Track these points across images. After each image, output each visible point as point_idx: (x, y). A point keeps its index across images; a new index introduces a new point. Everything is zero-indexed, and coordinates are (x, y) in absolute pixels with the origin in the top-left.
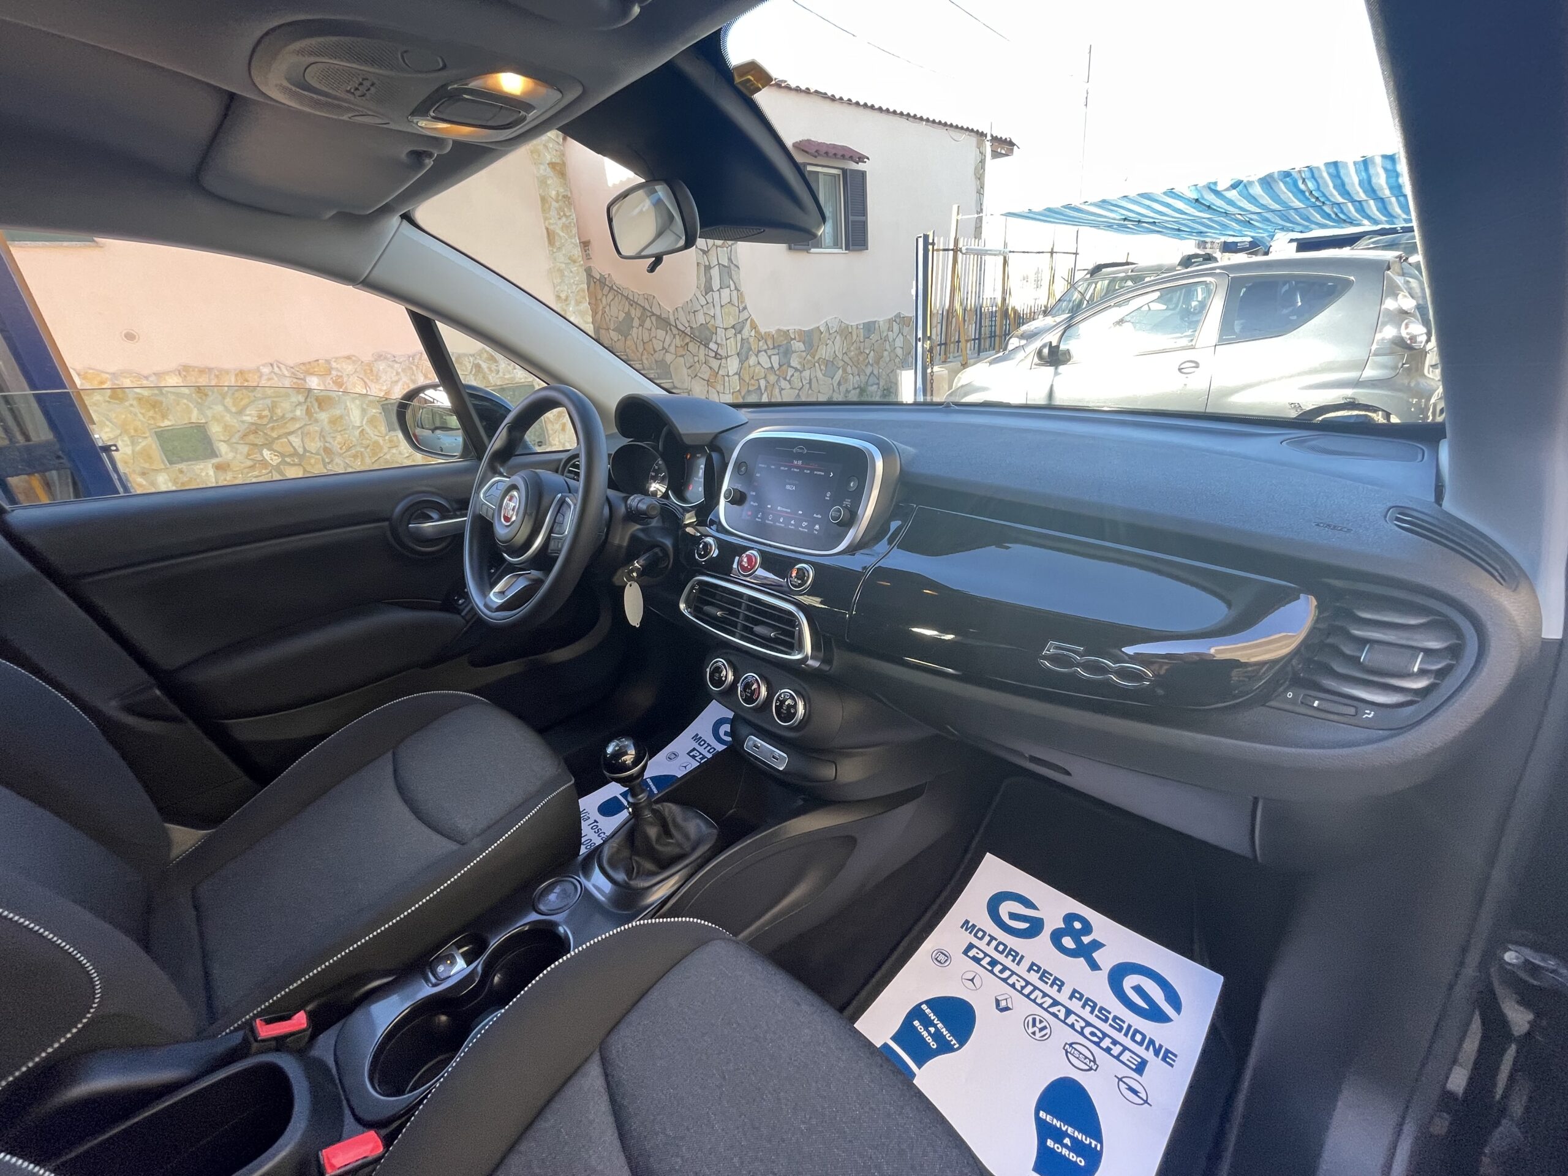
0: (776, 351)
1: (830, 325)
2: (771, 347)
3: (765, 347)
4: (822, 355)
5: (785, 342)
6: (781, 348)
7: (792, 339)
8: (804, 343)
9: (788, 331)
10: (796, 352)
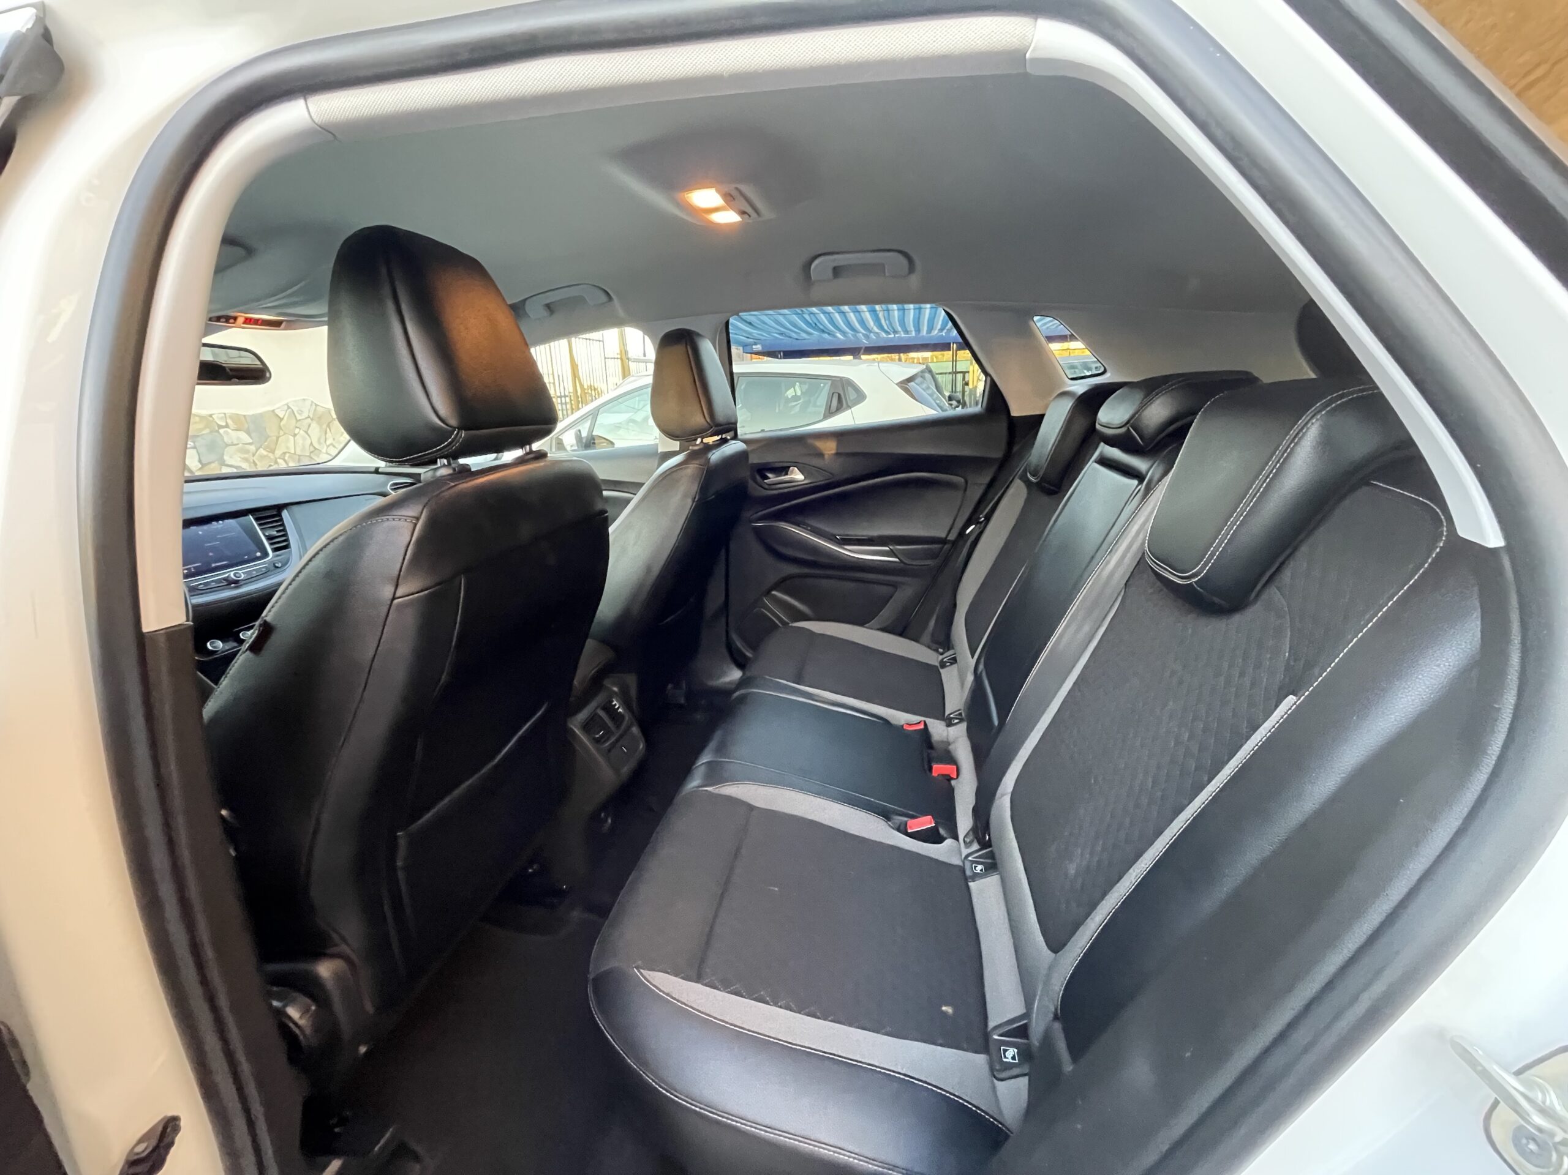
1: (295, 409)
4: (288, 448)
7: (223, 427)
8: (248, 433)
10: (232, 444)
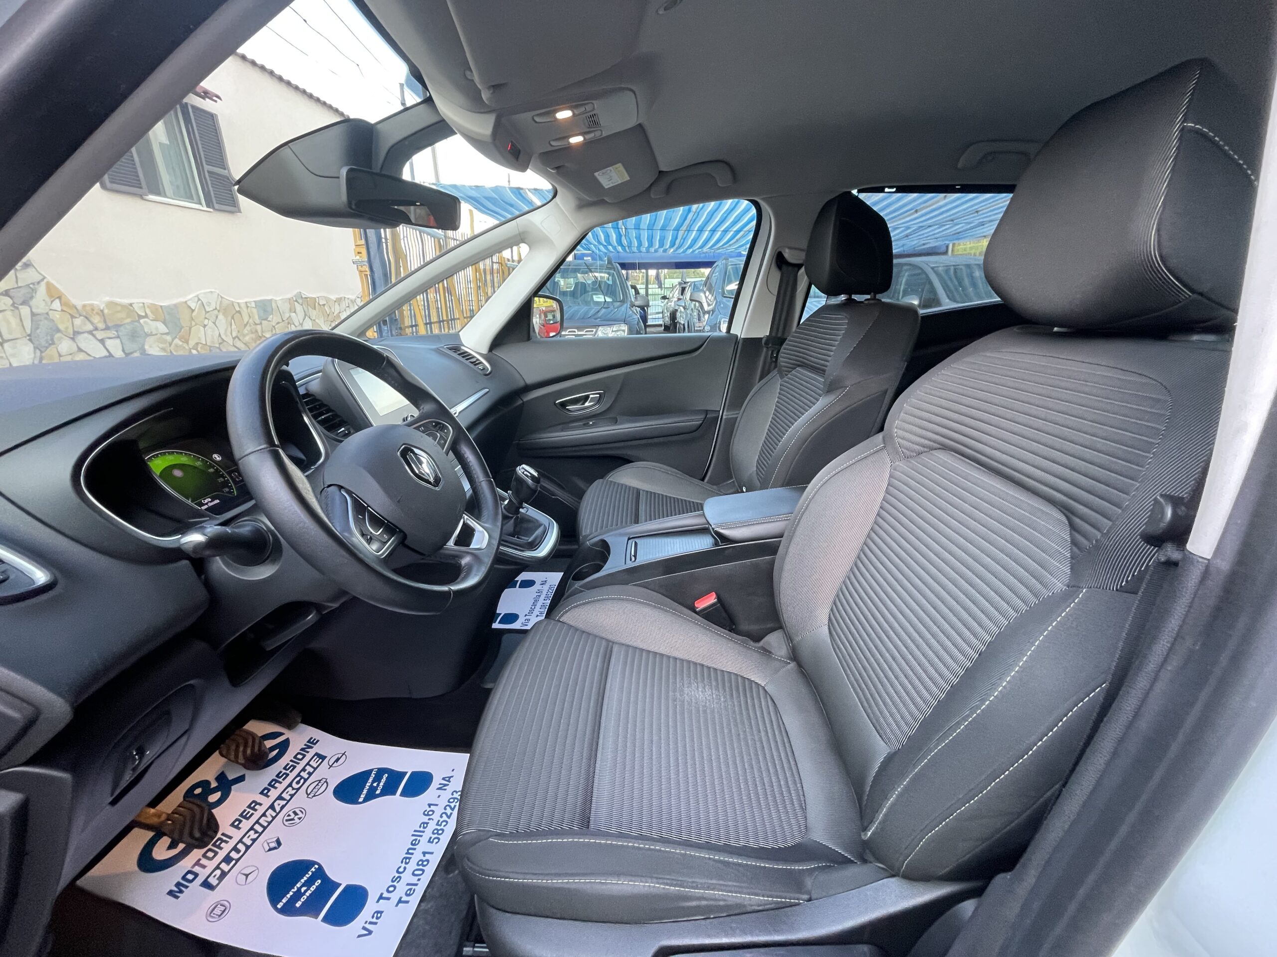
0: (113, 333)
1: (204, 301)
2: (101, 325)
3: (90, 327)
5: (128, 320)
6: (122, 328)
7: (143, 317)
8: (164, 323)
9: (131, 305)
10: (151, 335)
